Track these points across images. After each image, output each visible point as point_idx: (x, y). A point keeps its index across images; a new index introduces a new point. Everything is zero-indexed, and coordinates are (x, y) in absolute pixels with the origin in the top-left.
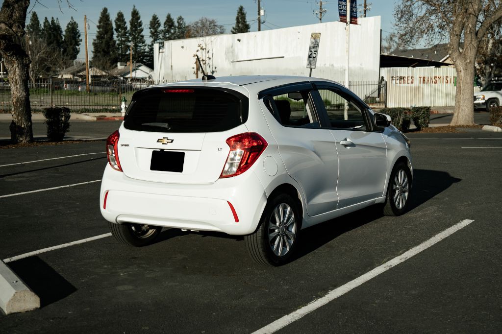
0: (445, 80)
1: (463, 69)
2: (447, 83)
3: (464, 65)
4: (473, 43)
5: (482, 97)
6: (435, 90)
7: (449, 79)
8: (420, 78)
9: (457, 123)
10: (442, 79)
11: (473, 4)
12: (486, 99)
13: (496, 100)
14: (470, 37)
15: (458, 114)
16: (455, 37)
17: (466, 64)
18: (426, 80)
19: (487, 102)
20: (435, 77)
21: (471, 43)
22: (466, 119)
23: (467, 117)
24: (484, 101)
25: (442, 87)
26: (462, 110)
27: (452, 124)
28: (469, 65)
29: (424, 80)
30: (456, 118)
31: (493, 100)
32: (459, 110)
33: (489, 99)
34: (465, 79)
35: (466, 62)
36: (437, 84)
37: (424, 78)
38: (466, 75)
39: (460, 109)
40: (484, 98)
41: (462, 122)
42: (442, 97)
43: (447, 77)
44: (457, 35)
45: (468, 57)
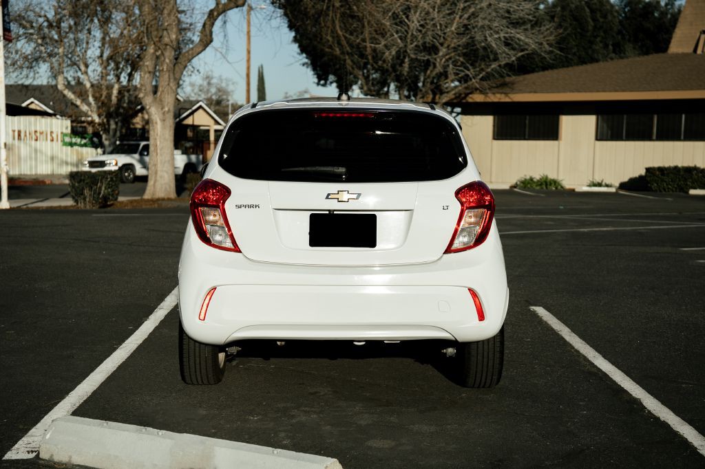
0: (49, 137)
1: (160, 119)
2: (52, 140)
3: (161, 115)
4: (171, 84)
5: (114, 163)
6: (36, 150)
7: (54, 135)
8: (14, 131)
9: (154, 195)
10: (44, 134)
11: (169, 31)
12: (120, 164)
13: (131, 166)
14: (167, 75)
15: (155, 182)
16: (147, 75)
17: (164, 113)
18: (22, 135)
19: (120, 168)
20: (36, 132)
21: (169, 84)
22: (166, 188)
23: (168, 187)
24: (117, 168)
25: (46, 147)
26: (161, 177)
27: (147, 196)
28: (167, 115)
29: (19, 135)
30: (152, 188)
31: (128, 166)
32: (156, 177)
33: (124, 165)
34: (163, 135)
35: (164, 110)
36: (38, 142)
37: (19, 132)
38: (164, 128)
39: (158, 176)
40: (116, 164)
41: (160, 194)
42: (46, 162)
43: (52, 132)
44: (150, 72)
45: (166, 103)
